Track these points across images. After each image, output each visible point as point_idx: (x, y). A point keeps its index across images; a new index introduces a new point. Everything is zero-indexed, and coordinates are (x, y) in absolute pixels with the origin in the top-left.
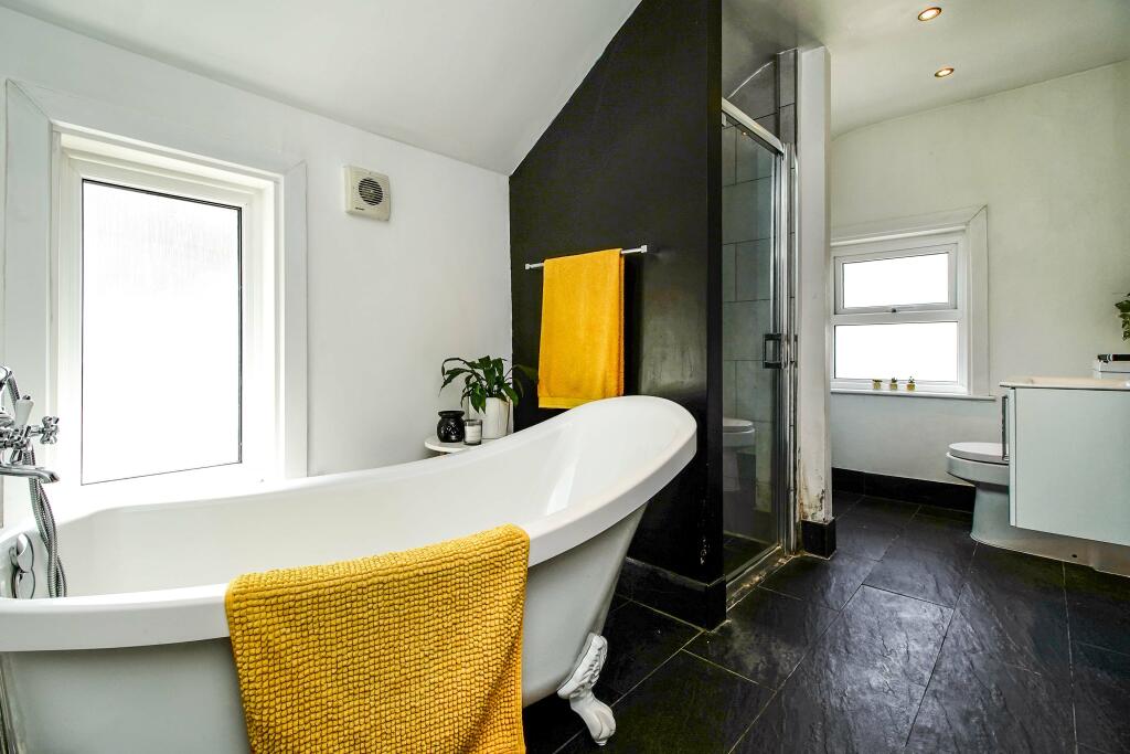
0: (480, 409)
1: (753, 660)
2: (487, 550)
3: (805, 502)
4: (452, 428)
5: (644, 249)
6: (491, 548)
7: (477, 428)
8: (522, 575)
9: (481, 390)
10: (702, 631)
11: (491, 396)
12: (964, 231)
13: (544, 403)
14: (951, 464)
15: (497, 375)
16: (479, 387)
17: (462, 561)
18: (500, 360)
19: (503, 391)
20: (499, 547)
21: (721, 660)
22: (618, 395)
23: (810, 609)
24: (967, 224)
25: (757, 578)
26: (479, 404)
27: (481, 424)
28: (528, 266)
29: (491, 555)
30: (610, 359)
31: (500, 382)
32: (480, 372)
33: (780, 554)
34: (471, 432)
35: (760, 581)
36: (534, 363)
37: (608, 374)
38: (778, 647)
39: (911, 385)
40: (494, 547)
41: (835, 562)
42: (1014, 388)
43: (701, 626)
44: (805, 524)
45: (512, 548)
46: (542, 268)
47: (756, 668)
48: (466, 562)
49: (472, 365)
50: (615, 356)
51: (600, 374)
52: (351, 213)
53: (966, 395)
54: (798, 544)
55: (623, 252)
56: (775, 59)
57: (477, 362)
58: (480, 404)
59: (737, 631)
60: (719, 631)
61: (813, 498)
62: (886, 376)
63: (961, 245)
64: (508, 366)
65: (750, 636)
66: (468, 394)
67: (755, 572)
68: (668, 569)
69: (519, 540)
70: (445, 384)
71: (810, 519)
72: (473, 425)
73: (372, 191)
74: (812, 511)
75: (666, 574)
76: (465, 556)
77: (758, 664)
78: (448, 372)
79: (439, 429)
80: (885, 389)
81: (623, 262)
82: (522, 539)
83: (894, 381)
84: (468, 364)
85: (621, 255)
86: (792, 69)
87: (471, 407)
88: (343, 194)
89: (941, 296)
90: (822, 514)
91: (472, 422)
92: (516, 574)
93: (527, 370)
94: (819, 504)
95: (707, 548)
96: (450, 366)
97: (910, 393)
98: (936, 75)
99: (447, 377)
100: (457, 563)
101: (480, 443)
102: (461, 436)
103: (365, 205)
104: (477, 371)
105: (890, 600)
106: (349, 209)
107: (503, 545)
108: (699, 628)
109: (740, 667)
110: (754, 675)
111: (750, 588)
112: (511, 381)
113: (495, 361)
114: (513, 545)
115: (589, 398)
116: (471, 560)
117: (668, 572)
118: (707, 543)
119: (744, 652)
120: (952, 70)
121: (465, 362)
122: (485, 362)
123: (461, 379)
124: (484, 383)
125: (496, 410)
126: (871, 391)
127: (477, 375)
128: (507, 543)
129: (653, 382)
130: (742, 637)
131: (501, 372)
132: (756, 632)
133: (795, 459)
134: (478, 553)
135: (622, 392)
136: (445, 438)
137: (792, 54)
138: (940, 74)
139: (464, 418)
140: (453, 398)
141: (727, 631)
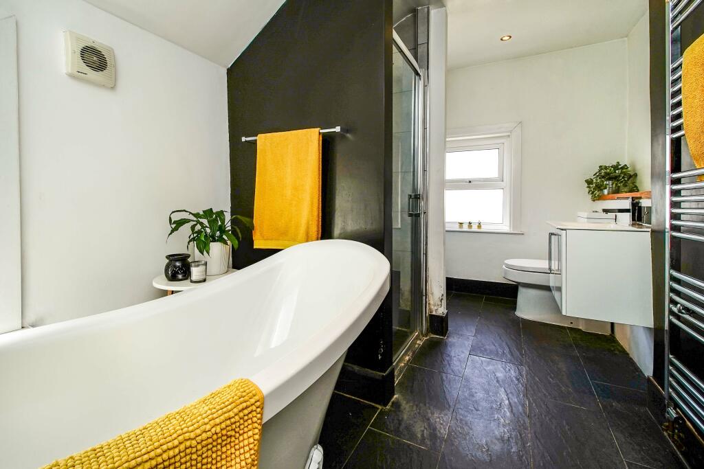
0: (205, 253)
1: (419, 428)
2: (218, 421)
3: (432, 302)
4: (179, 268)
5: (338, 129)
6: (222, 418)
7: (202, 268)
8: (257, 437)
9: (206, 236)
10: (380, 407)
11: (214, 241)
12: (509, 136)
13: (258, 244)
14: (506, 272)
15: (220, 223)
16: (203, 234)
17: (188, 443)
18: (222, 212)
19: (224, 237)
20: (231, 414)
21: (397, 432)
22: (317, 240)
23: (444, 378)
24: (511, 132)
25: (407, 358)
26: (203, 248)
27: (206, 264)
28: (244, 139)
29: (223, 425)
30: (312, 211)
31: (222, 229)
32: (205, 222)
33: (418, 338)
34: (196, 272)
35: (409, 360)
36: (250, 215)
37: (310, 223)
38: (433, 414)
39: (479, 226)
40: (226, 415)
41: (450, 340)
42: (565, 230)
43: (380, 404)
44: (432, 316)
45: (246, 412)
46: (256, 140)
47: (423, 435)
48: (194, 443)
49: (197, 215)
50: (315, 209)
51: (303, 222)
52: (72, 76)
53: (509, 231)
54: (427, 329)
55: (321, 131)
56: (414, 12)
57: (202, 213)
58: (205, 247)
59: (403, 403)
60: (392, 406)
61: (436, 299)
62: (466, 220)
63: (505, 144)
64: (228, 217)
65: (413, 406)
66: (194, 239)
67: (406, 354)
68: (355, 364)
69: (253, 401)
70: (172, 231)
71: (434, 313)
72: (198, 266)
73: (95, 59)
74: (436, 308)
75: (352, 368)
76: (192, 435)
77: (423, 431)
78: (175, 222)
79: (166, 270)
80: (465, 228)
81: (321, 139)
82: (257, 398)
83: (470, 223)
84: (193, 214)
85: (320, 133)
86: (426, 20)
87: (197, 251)
88: (65, 57)
89: (493, 173)
90: (441, 310)
91: (197, 263)
92: (250, 437)
93: (244, 219)
94: (439, 303)
95: (383, 348)
96: (176, 217)
97: (479, 230)
98: (502, 40)
99: (173, 226)
100: (182, 447)
101: (204, 280)
102: (187, 274)
103: (88, 70)
104: (201, 220)
105: (488, 364)
106: (70, 71)
107: (236, 410)
108: (377, 406)
109: (412, 436)
110: (423, 441)
111: (404, 366)
112: (230, 228)
113: (217, 213)
114: (247, 407)
115: (295, 241)
116: (199, 439)
117: (353, 366)
118: (383, 344)
119: (411, 422)
120: (510, 37)
121: (190, 213)
122: (208, 213)
123: (187, 227)
124: (208, 230)
125: (219, 252)
126: (458, 229)
127: (201, 224)
128: (240, 407)
129: (343, 228)
130: (407, 406)
131: (223, 221)
132: (416, 403)
133: (426, 275)
134: (208, 427)
135: (320, 235)
136: (173, 278)
137: (426, 9)
138: (504, 39)
139: (190, 260)
140: (180, 243)
141: (397, 405)
